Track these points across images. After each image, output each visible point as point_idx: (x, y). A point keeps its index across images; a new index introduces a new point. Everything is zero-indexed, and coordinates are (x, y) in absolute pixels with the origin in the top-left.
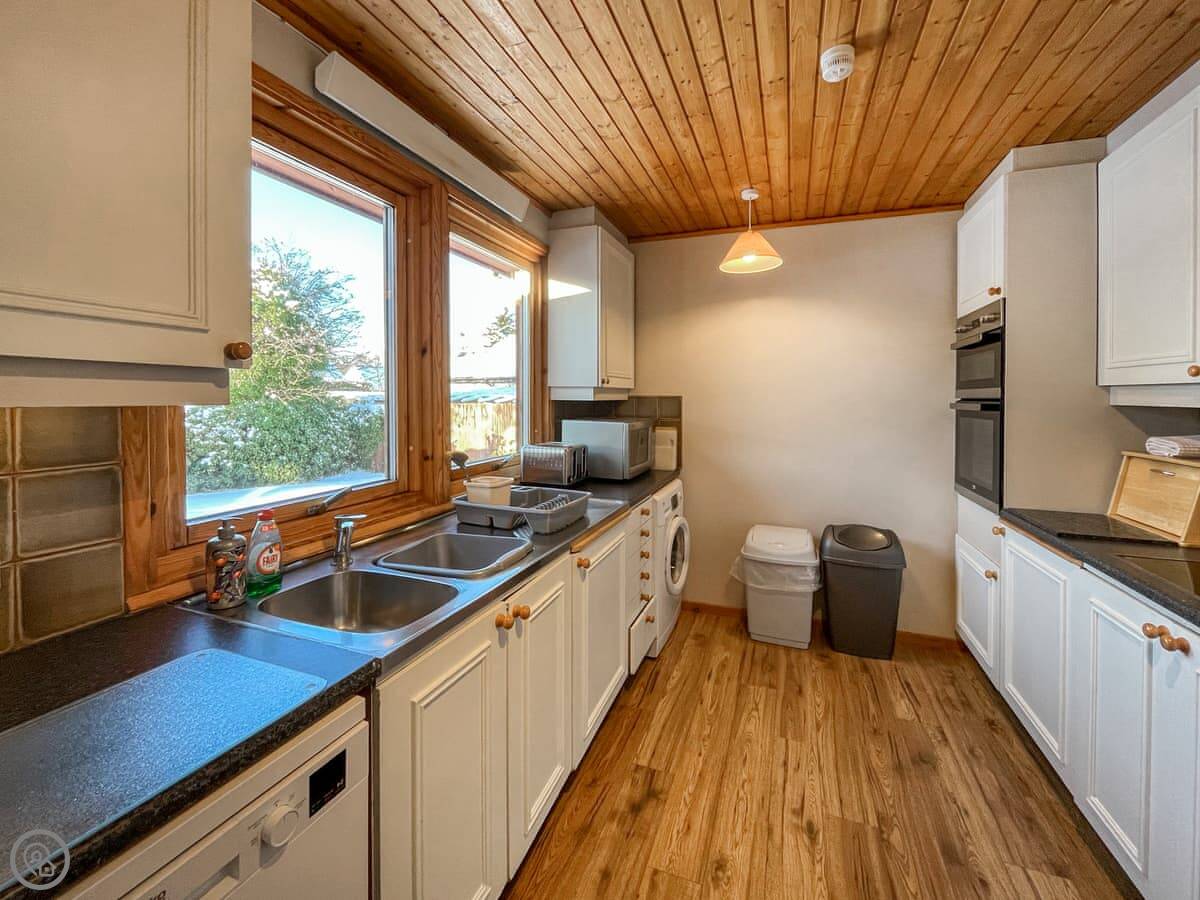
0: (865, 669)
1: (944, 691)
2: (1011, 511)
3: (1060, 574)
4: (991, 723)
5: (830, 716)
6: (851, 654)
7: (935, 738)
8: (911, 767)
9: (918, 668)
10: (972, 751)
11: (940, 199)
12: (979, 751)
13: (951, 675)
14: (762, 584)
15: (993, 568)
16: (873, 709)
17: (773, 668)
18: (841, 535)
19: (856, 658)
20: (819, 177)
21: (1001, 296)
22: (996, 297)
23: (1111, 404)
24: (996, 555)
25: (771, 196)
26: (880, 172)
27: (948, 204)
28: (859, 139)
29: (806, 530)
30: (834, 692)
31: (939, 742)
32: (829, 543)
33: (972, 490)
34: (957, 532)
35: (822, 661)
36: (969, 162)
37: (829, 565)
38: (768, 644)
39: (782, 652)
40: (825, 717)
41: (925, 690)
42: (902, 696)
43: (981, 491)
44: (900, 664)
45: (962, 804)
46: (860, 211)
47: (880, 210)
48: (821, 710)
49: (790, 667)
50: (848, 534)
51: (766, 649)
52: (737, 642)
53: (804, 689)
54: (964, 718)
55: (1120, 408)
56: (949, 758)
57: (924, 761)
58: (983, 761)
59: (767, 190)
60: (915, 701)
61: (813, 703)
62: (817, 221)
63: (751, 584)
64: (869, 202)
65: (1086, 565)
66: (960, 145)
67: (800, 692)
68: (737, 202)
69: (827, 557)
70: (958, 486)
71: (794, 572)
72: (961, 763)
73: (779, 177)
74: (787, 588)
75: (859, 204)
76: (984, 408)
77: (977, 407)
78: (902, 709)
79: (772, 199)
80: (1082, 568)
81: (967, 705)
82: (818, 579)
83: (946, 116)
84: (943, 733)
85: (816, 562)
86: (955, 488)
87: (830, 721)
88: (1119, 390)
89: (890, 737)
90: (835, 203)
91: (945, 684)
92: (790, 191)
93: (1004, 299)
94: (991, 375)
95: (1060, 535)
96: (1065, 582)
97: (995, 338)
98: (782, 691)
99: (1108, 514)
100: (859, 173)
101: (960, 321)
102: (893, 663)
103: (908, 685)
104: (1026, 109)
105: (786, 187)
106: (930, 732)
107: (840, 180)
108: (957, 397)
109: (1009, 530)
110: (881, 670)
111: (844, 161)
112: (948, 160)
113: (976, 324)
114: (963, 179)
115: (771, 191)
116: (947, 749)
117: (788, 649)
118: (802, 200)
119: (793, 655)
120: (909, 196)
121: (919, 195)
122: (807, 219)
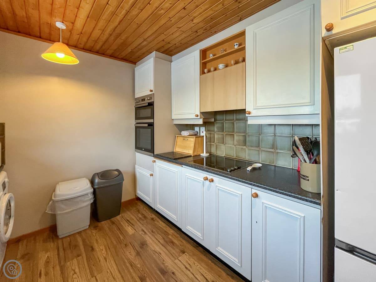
0: (113, 223)
1: (138, 216)
2: (157, 155)
3: (175, 170)
4: (152, 219)
5: (108, 250)
6: (106, 220)
7: (143, 234)
8: (141, 250)
9: (129, 213)
10: (152, 232)
11: (131, 59)
12: (154, 230)
13: (137, 210)
14: (66, 210)
15: (151, 173)
16: (122, 238)
17: (76, 246)
18: (101, 176)
19: (108, 221)
20: (97, 33)
21: (153, 93)
22: (151, 93)
23: (174, 123)
24: (152, 168)
25: (71, 31)
26: (119, 41)
27: (132, 62)
28: (119, 24)
29: (85, 178)
30: (106, 239)
31: (144, 234)
32: (97, 180)
33: (143, 151)
34: (136, 164)
35: (96, 229)
36: (144, 50)
37: (97, 190)
38: (69, 236)
39: (77, 236)
40: (107, 254)
41: (133, 219)
42: (128, 226)
43: (146, 150)
44: (123, 215)
45: (158, 252)
46: (105, 54)
47: (112, 56)
48: (104, 251)
49: (84, 241)
50: (104, 175)
51: (69, 238)
52: (52, 244)
53: (94, 247)
54: (146, 222)
55: (175, 125)
56: (148, 238)
57: (143, 244)
58: (156, 233)
59: (71, 27)
60: (132, 225)
61: (101, 250)
62: (87, 51)
63: (59, 212)
64: (110, 52)
65: (183, 166)
66: (145, 43)
67: (93, 249)
68: (52, 27)
69: (96, 187)
70: (137, 150)
71: (82, 198)
72: (152, 238)
73: (79, 24)
74: (79, 206)
75: (106, 51)
76: (148, 125)
77: (146, 125)
78: (130, 230)
79: (71, 33)
80: (182, 167)
81: (145, 217)
82: (93, 196)
83: (147, 31)
84: (143, 231)
85: (92, 190)
86: (135, 151)
87: (109, 253)
88: (176, 120)
89: (131, 244)
90: (98, 47)
91: (137, 214)
92: (81, 33)
93: (154, 94)
94: (150, 116)
95: (174, 159)
96: (177, 171)
97: (151, 105)
98: (84, 255)
99: (174, 151)
100: (112, 38)
101: (136, 99)
102: (121, 215)
103: (128, 220)
104: (163, 40)
105: (81, 30)
106: (140, 233)
107: (104, 38)
108: (135, 122)
109: (157, 160)
110: (118, 220)
111: (109, 30)
112: (139, 47)
113: (143, 100)
114: (140, 55)
115: (72, 28)
116: (147, 235)
117: (79, 233)
118: (85, 39)
119: (83, 234)
120: (124, 54)
121: (126, 55)
122: (83, 49)
